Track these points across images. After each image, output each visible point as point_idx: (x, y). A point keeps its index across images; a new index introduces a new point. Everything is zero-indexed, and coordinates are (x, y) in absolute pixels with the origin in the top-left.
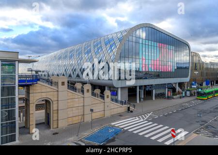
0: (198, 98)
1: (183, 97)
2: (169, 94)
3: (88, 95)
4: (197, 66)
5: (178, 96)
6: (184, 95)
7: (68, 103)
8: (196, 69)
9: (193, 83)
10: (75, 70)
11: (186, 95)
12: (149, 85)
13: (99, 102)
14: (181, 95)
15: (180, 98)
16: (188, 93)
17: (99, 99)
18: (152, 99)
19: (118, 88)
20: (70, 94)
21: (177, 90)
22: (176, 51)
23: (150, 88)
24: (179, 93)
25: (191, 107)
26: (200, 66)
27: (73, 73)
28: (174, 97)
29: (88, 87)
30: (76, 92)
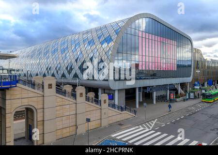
0: (204, 101)
1: (187, 99)
2: (172, 97)
3: (81, 100)
4: (199, 63)
5: (181, 98)
6: (187, 97)
7: (57, 110)
8: (198, 68)
9: (196, 83)
10: (59, 69)
11: (189, 98)
12: (149, 87)
13: (95, 108)
14: (185, 97)
15: (184, 100)
16: (192, 95)
17: (94, 104)
18: (153, 103)
19: (114, 90)
20: (59, 99)
21: (179, 92)
22: (178, 46)
23: (151, 89)
24: (182, 95)
25: (198, 111)
26: (202, 64)
27: (57, 72)
28: (178, 100)
29: (80, 90)
30: (65, 96)
